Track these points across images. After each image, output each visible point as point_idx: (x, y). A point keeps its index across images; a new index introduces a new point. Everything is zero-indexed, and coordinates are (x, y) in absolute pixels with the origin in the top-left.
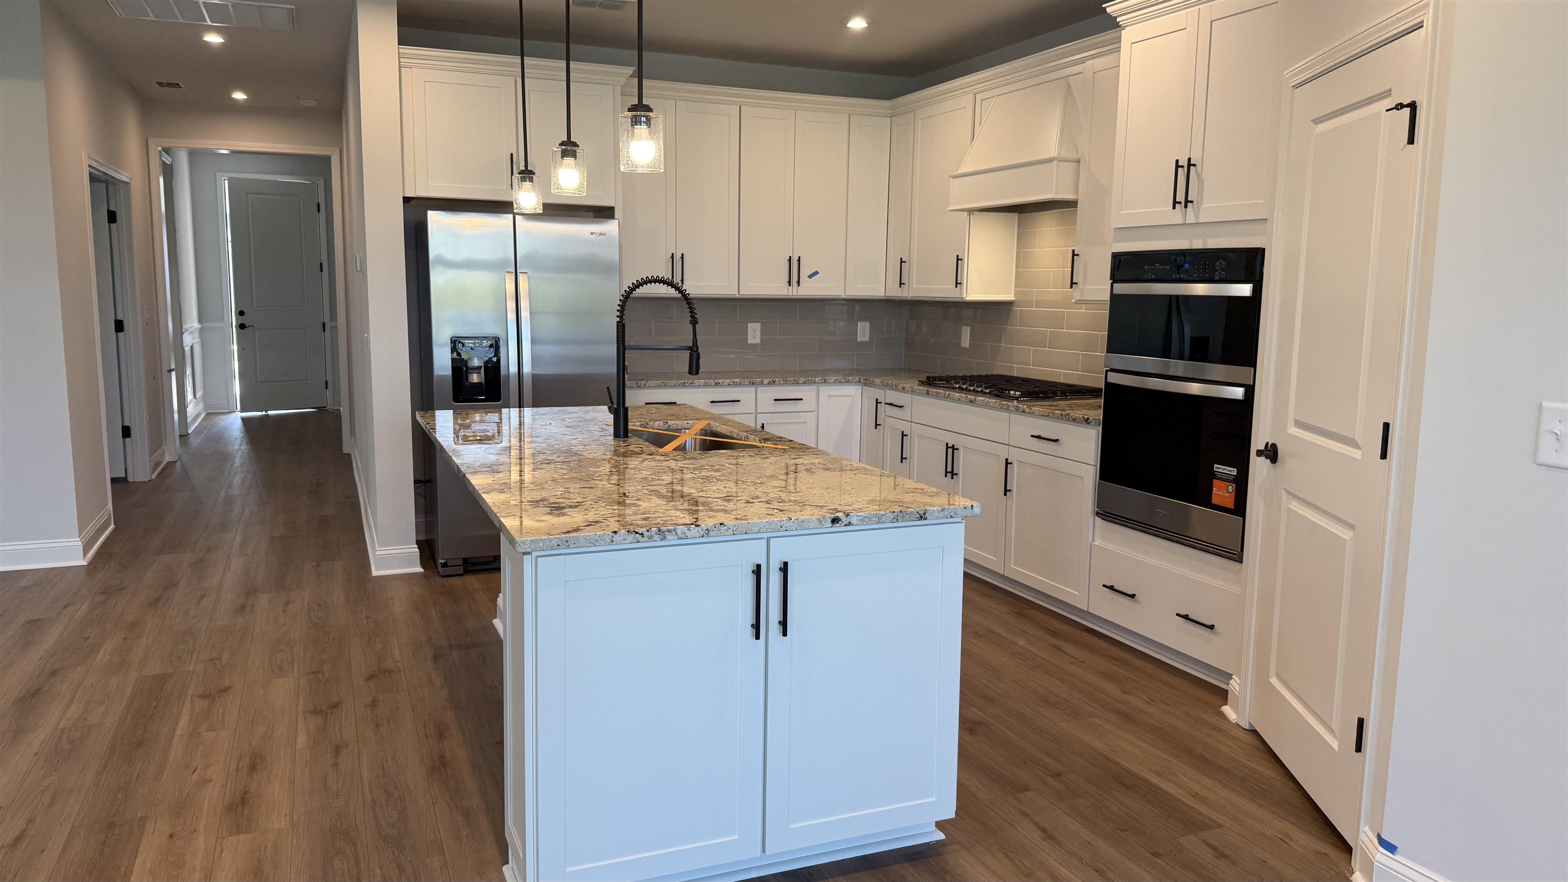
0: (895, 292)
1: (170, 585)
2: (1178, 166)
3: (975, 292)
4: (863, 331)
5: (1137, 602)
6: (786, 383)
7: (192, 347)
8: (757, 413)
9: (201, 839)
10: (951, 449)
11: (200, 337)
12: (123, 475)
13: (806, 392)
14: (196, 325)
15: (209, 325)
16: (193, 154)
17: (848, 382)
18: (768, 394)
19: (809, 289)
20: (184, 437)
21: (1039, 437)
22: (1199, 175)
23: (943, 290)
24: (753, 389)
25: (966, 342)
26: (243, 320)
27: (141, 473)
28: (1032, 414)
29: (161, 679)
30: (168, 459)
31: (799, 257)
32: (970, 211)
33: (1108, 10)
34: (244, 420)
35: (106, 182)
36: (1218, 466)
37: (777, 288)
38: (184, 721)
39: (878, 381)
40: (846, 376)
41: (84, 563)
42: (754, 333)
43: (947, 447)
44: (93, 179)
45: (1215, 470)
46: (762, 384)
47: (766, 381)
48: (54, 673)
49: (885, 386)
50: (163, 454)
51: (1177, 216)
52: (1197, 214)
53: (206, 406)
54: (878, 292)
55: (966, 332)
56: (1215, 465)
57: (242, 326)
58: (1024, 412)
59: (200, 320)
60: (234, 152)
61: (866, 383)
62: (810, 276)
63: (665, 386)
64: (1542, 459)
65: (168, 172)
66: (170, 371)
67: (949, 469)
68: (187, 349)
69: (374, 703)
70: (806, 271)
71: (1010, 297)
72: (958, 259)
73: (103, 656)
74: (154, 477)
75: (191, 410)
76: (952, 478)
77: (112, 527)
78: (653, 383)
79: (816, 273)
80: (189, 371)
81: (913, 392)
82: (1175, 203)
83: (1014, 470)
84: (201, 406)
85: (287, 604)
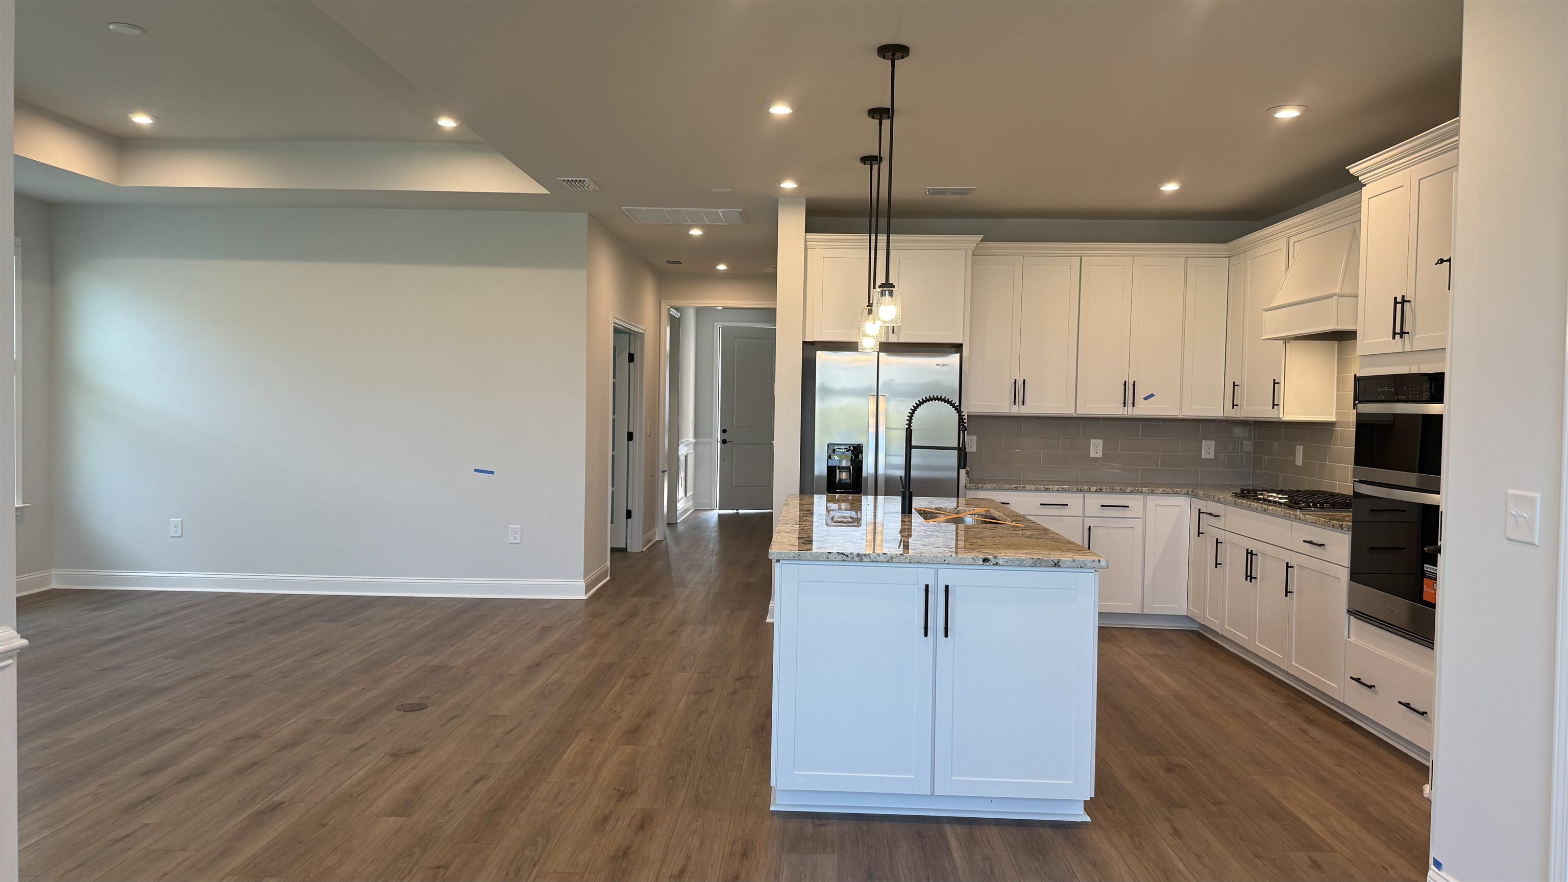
0: (1231, 413)
1: (633, 614)
2: (1396, 302)
3: (1291, 412)
4: (1208, 449)
5: (1375, 692)
6: (1113, 491)
7: (686, 456)
8: (1084, 517)
9: (607, 744)
10: (1250, 554)
11: (694, 450)
12: (625, 547)
13: (1134, 501)
14: (691, 439)
15: (699, 440)
16: (699, 311)
17: (1176, 493)
18: (1094, 501)
19: (1143, 409)
20: (672, 525)
21: (1310, 542)
22: (1413, 311)
23: (1261, 411)
24: (1081, 495)
25: (1299, 461)
26: (726, 436)
27: (636, 546)
28: (1305, 521)
29: (610, 665)
30: (657, 538)
31: (1134, 382)
32: (1286, 340)
33: (1351, 171)
34: (720, 515)
35: (629, 334)
36: (1427, 566)
37: (1113, 408)
38: (617, 688)
39: (1201, 493)
40: (1172, 488)
41: (585, 598)
42: (1096, 448)
43: (1247, 553)
44: (617, 331)
45: (1425, 569)
46: (1089, 491)
47: (1093, 489)
48: (550, 656)
49: (1207, 497)
50: (654, 535)
51: (1397, 345)
52: (1411, 345)
53: (695, 503)
54: (1216, 412)
55: (1300, 450)
56: (1425, 565)
57: (724, 442)
58: (1300, 519)
59: (695, 436)
60: (724, 308)
61: (1195, 495)
62: (1146, 399)
63: (1000, 489)
65: (676, 325)
66: (664, 472)
67: (1249, 574)
68: (682, 458)
69: (734, 692)
70: (1140, 395)
71: (1332, 418)
72: (1274, 383)
73: (582, 649)
74: (644, 550)
75: (680, 505)
76: (1251, 581)
77: (608, 578)
78: (989, 486)
79: (1152, 395)
80: (682, 474)
81: (1225, 503)
82: (1394, 334)
83: (1295, 573)
84: (691, 503)
85: (703, 633)
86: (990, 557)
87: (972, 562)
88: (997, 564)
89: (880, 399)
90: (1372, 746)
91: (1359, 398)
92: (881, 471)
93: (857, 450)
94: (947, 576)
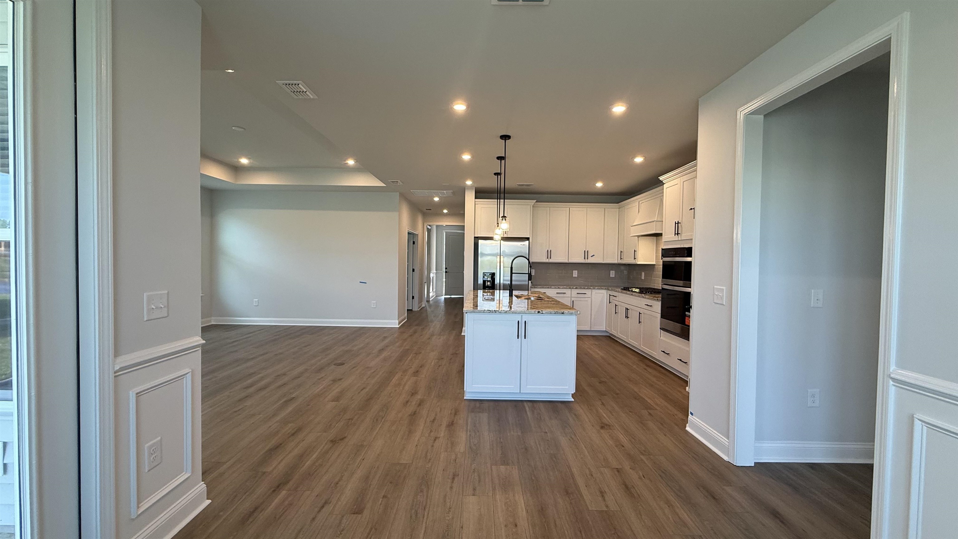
0: (620, 262)
1: (415, 332)
2: (676, 223)
3: (641, 261)
4: (612, 274)
6: (581, 288)
7: (433, 277)
8: (571, 297)
9: (407, 376)
10: (627, 309)
11: (436, 275)
12: (411, 309)
13: (588, 292)
14: (435, 271)
15: (438, 271)
16: (437, 226)
17: (602, 289)
18: (575, 292)
19: (591, 260)
20: (428, 301)
21: (647, 305)
22: (681, 226)
23: (631, 261)
24: (570, 290)
25: (643, 278)
26: (446, 270)
27: (416, 309)
28: (645, 298)
29: (408, 350)
30: (423, 306)
31: (588, 251)
32: (638, 236)
33: (660, 179)
34: (445, 298)
35: (413, 234)
36: (687, 312)
37: (581, 260)
38: (410, 357)
39: (610, 288)
40: (601, 287)
41: (398, 326)
42: (575, 274)
44: (409, 233)
45: (686, 314)
46: (573, 288)
47: (574, 287)
48: (387, 346)
49: (612, 290)
50: (422, 305)
51: (676, 238)
52: (681, 238)
53: (436, 294)
54: (616, 262)
55: (643, 273)
57: (446, 272)
59: (436, 270)
60: (446, 225)
61: (608, 290)
62: (592, 256)
63: (543, 288)
64: (715, 301)
65: (429, 231)
66: (425, 283)
67: (626, 316)
68: (431, 278)
69: (451, 359)
70: (590, 255)
71: (654, 263)
72: (635, 251)
73: (397, 344)
74: (419, 310)
75: (431, 295)
76: (627, 318)
77: (406, 320)
78: (539, 287)
79: (594, 255)
80: (431, 284)
81: (618, 292)
82: (675, 234)
83: (642, 315)
84: (435, 294)
85: (440, 338)
86: (540, 311)
87: (534, 313)
88: (542, 313)
89: (501, 256)
90: (668, 374)
91: (663, 256)
92: (502, 282)
93: (493, 275)
94: (525, 318)
